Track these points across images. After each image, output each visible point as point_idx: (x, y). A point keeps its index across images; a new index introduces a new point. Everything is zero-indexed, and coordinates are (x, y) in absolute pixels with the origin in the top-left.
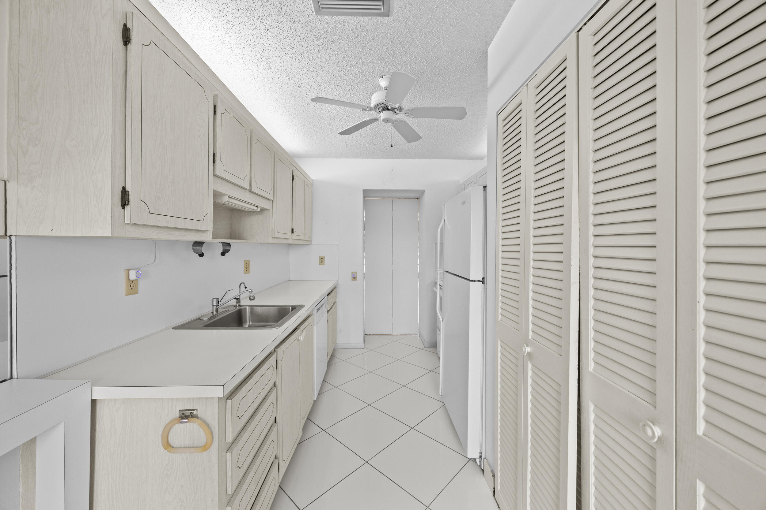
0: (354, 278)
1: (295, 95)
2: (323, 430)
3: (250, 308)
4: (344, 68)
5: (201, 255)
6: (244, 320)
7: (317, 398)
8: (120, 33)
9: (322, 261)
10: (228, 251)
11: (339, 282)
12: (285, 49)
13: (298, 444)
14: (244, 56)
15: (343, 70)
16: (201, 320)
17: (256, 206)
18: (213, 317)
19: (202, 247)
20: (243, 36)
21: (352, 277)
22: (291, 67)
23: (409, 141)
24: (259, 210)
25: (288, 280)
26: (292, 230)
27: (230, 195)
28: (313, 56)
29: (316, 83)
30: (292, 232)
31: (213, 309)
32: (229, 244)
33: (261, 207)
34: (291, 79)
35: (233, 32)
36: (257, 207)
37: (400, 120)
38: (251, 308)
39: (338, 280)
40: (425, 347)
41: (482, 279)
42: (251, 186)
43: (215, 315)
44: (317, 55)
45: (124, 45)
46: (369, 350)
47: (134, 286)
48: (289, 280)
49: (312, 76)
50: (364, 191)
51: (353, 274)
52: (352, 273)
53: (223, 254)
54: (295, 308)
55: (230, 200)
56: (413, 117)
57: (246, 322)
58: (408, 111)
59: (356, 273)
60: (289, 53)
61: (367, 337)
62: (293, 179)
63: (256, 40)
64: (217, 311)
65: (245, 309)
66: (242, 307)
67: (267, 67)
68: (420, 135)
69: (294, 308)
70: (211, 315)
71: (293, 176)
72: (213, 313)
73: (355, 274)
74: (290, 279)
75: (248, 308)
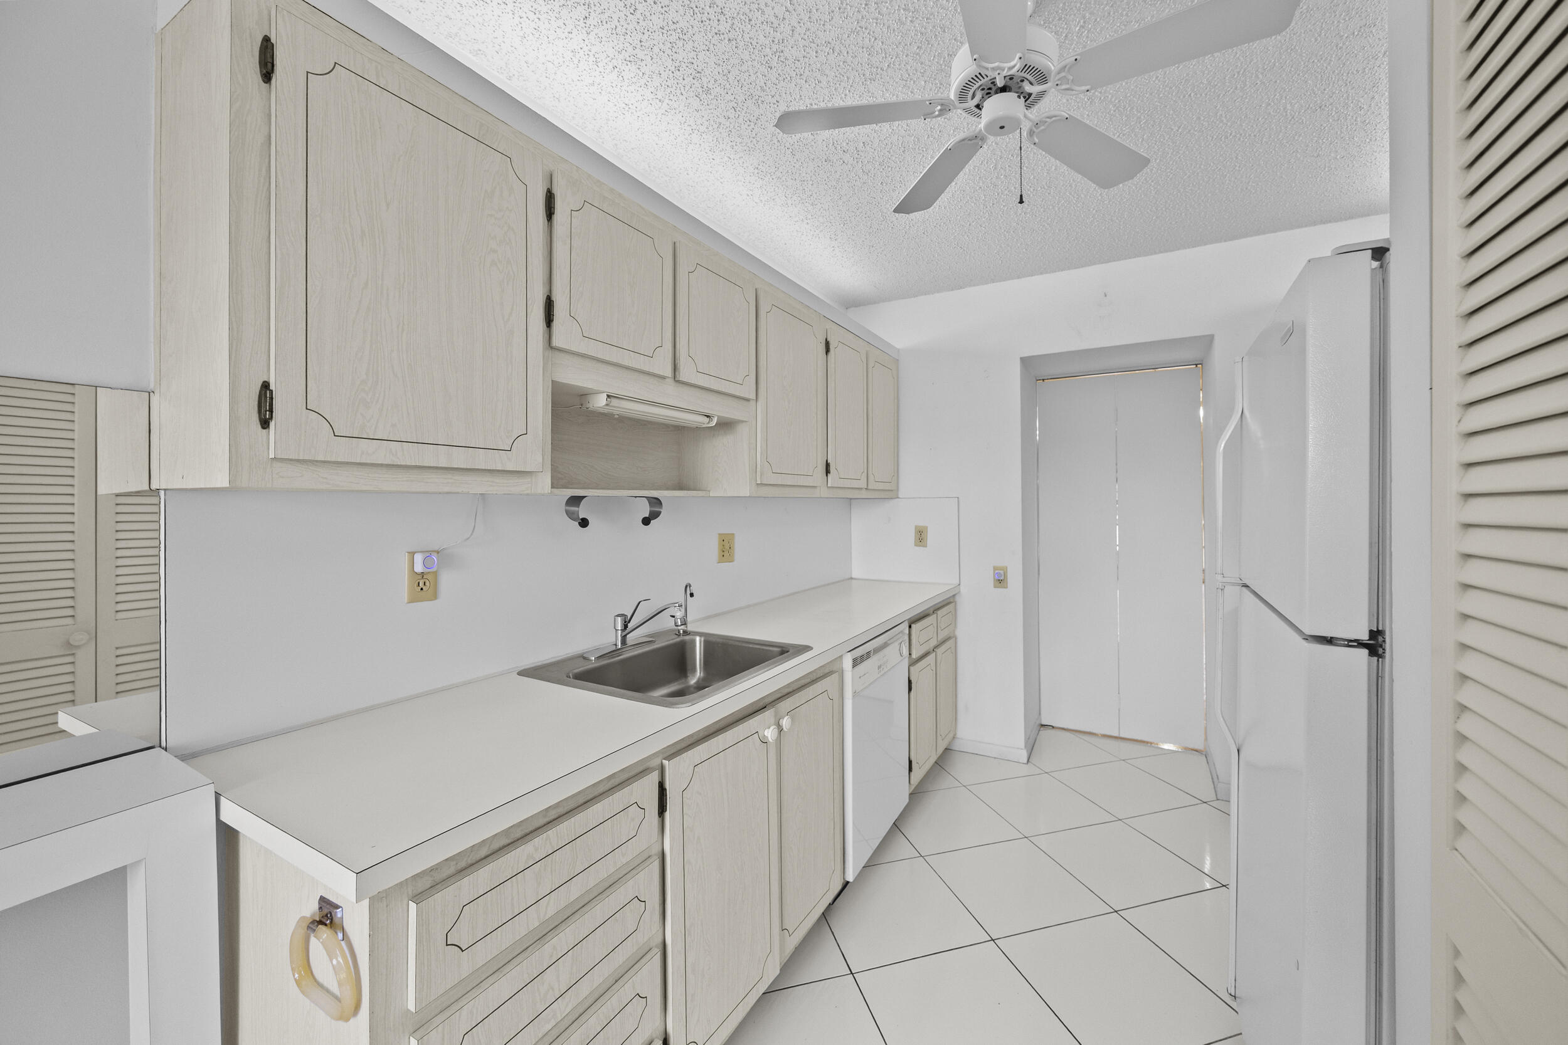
0: (1000, 581)
1: (787, 145)
2: (852, 973)
3: (703, 639)
4: (863, 17)
5: (584, 523)
6: (689, 667)
7: (860, 877)
8: (253, 56)
9: (921, 536)
10: (654, 515)
11: (963, 589)
12: (710, 20)
13: (763, 992)
14: (646, 76)
15: (863, 24)
16: (585, 658)
17: (706, 416)
18: (615, 652)
19: (579, 507)
20: (618, 24)
21: (994, 579)
22: (744, 68)
23: (1106, 183)
24: (713, 423)
25: (850, 577)
26: (828, 465)
27: (613, 391)
28: (776, 10)
29: (819, 93)
30: (828, 472)
31: (616, 636)
32: (656, 502)
33: (718, 417)
34: (760, 103)
35: (596, 24)
36: (708, 416)
37: (1048, 118)
38: (705, 641)
39: (959, 585)
40: (1218, 800)
41: (1368, 638)
42: (675, 368)
43: (620, 649)
44: (782, 5)
45: (265, 82)
46: (1038, 771)
47: (427, 583)
48: (852, 578)
49: (801, 75)
50: (1026, 362)
51: (997, 571)
52: (995, 568)
53: (646, 521)
54: (788, 652)
55: (615, 402)
56: (1088, 87)
57: (694, 670)
58: (1063, 74)
59: (1005, 569)
60: (722, 28)
61: (1044, 733)
62: (828, 351)
63: (644, 24)
64: (624, 638)
65: (694, 642)
66: (687, 638)
67: (700, 90)
68: (1142, 152)
69: (784, 651)
70: (614, 648)
71: (827, 344)
72: (616, 645)
73: (1002, 572)
74: (853, 576)
75: (698, 639)
